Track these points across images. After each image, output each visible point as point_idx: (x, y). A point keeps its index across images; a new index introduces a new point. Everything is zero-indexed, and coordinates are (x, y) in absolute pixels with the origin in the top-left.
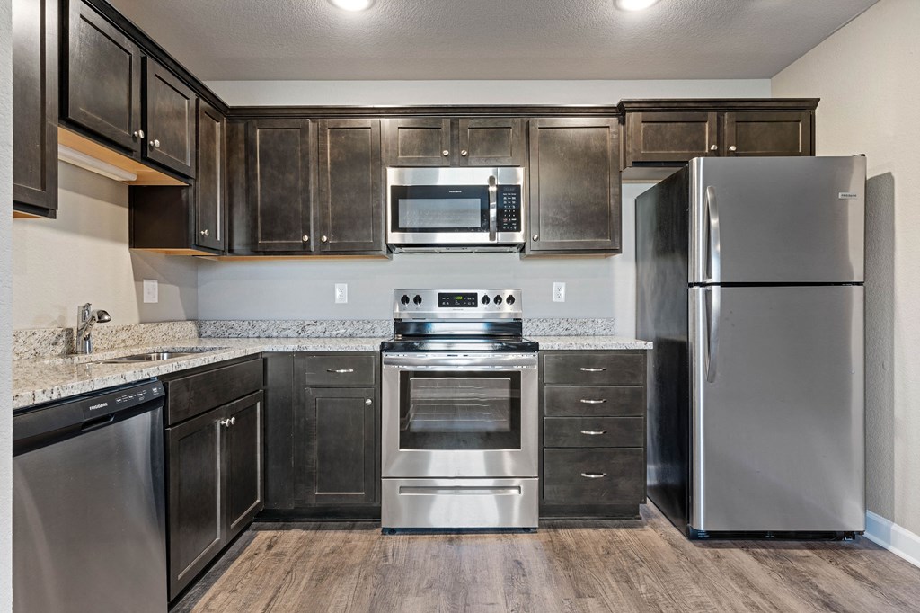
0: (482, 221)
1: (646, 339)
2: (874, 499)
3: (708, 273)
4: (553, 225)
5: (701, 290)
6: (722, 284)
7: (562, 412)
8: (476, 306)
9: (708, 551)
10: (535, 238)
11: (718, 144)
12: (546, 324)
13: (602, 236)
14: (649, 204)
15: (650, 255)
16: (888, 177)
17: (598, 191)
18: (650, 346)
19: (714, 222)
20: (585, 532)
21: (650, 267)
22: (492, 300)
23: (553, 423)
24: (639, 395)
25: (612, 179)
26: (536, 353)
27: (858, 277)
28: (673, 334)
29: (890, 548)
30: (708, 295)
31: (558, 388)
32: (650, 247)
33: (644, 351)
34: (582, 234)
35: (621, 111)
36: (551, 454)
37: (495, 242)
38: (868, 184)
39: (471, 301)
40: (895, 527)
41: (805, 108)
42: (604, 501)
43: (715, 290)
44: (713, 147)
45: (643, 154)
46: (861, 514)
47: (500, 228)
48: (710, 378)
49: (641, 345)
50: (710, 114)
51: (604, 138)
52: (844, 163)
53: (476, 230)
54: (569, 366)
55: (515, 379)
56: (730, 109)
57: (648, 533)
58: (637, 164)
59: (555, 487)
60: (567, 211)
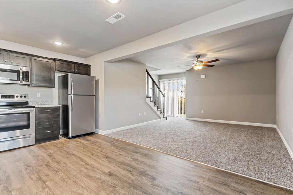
0: (18, 78)
1: (60, 105)
2: (97, 127)
3: (71, 93)
4: (38, 81)
5: (70, 96)
6: (74, 95)
7: (41, 120)
8: (14, 98)
9: (71, 140)
10: (33, 83)
11: (74, 70)
12: (35, 102)
13: (50, 84)
14: (61, 79)
15: (61, 88)
16: (98, 80)
17: (49, 75)
18: (61, 106)
19: (72, 84)
20: (46, 143)
21: (61, 90)
22: (19, 97)
23: (39, 122)
24: (59, 115)
25: (53, 73)
26: (34, 108)
27: (95, 95)
28: (65, 104)
29: (99, 133)
30: (71, 96)
31: (40, 115)
32: (61, 86)
33: (60, 107)
34: (45, 83)
35: (54, 60)
36: (38, 129)
37: (22, 83)
38: (96, 81)
39: (13, 97)
40: (99, 130)
41: (89, 66)
42: (51, 136)
43: (73, 96)
44: (73, 70)
45: (59, 69)
46: (95, 130)
47: (23, 81)
48: (72, 111)
49: (59, 106)
50: (73, 64)
51: (50, 64)
52: (94, 77)
53: (16, 80)
54: (42, 110)
55: (29, 114)
56: (76, 64)
57: (60, 140)
58: (58, 71)
59: (39, 135)
60: (42, 78)
